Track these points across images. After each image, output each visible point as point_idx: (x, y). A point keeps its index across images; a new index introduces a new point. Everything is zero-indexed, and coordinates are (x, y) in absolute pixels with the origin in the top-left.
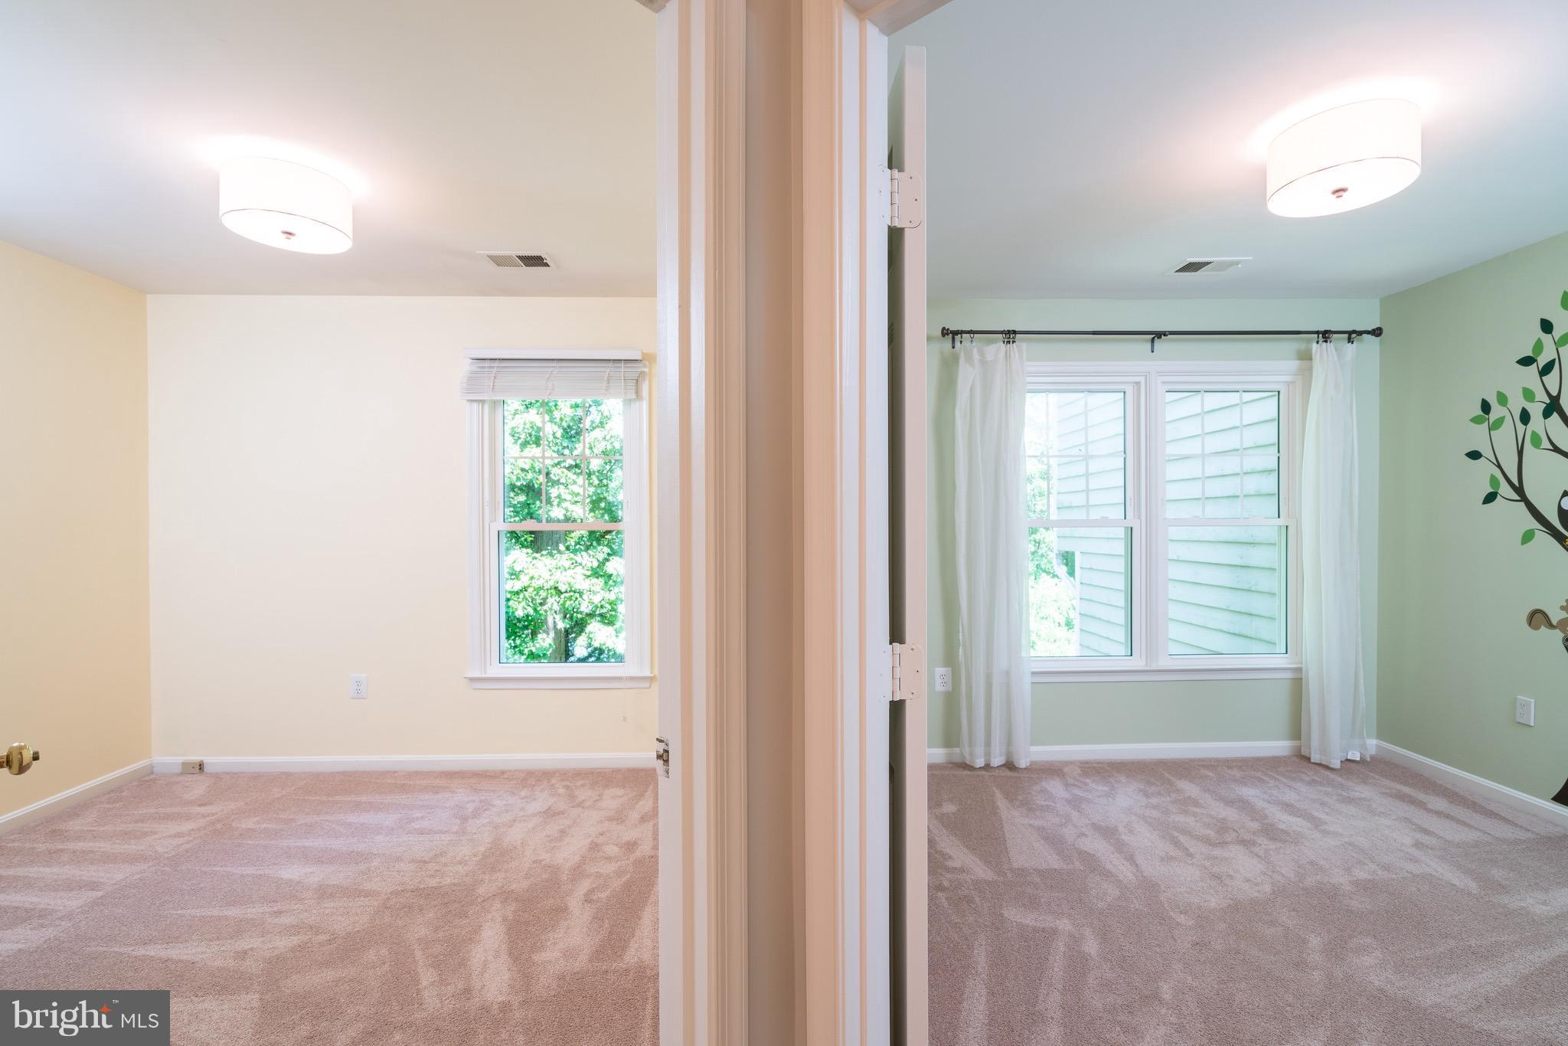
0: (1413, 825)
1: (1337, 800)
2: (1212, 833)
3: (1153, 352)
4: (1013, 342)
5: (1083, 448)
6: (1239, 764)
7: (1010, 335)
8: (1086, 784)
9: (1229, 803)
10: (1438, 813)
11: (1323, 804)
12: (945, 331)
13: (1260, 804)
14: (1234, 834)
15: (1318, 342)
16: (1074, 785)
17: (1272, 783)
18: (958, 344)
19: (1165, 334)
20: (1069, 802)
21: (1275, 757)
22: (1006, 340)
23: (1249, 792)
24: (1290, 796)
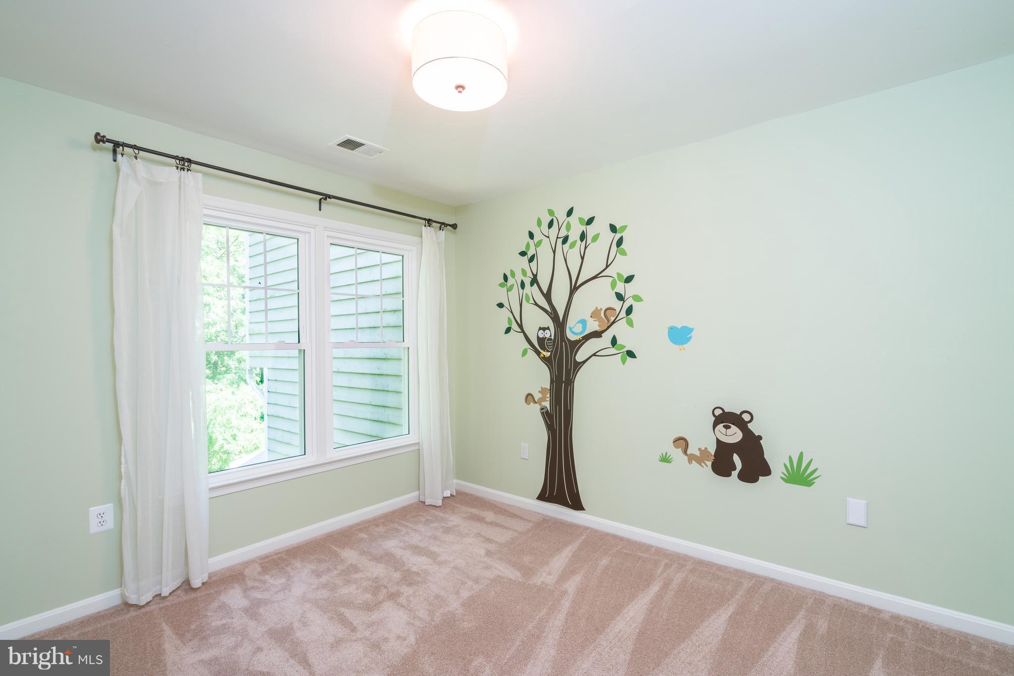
0: (482, 537)
1: (443, 532)
2: (368, 596)
3: (320, 210)
4: (188, 170)
5: (262, 280)
6: (383, 520)
7: (185, 163)
8: (264, 582)
9: (378, 559)
10: (491, 523)
11: (435, 538)
12: (99, 137)
13: (399, 553)
14: (384, 591)
15: (425, 226)
16: (253, 588)
17: (404, 531)
18: (119, 157)
19: (330, 197)
20: (246, 611)
21: (404, 507)
22: (180, 166)
23: (391, 545)
24: (415, 539)
